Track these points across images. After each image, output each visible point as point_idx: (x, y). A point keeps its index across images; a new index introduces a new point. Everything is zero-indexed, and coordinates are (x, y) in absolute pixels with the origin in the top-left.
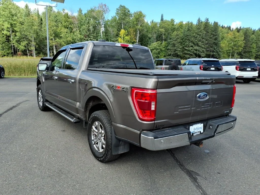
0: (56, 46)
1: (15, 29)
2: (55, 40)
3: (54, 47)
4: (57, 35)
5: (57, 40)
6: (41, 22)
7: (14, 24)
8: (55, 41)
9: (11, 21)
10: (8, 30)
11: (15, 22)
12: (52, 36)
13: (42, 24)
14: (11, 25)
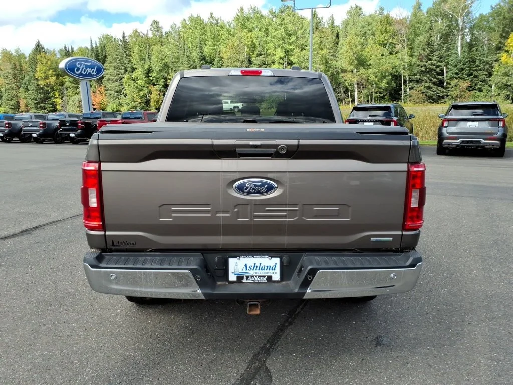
0: (358, 84)
1: (291, 58)
2: (357, 72)
3: (356, 86)
4: (362, 63)
5: (362, 70)
6: (337, 40)
7: (291, 49)
8: (358, 74)
9: (285, 46)
10: (282, 61)
11: (292, 47)
12: (352, 65)
13: (337, 43)
14: (286, 52)
